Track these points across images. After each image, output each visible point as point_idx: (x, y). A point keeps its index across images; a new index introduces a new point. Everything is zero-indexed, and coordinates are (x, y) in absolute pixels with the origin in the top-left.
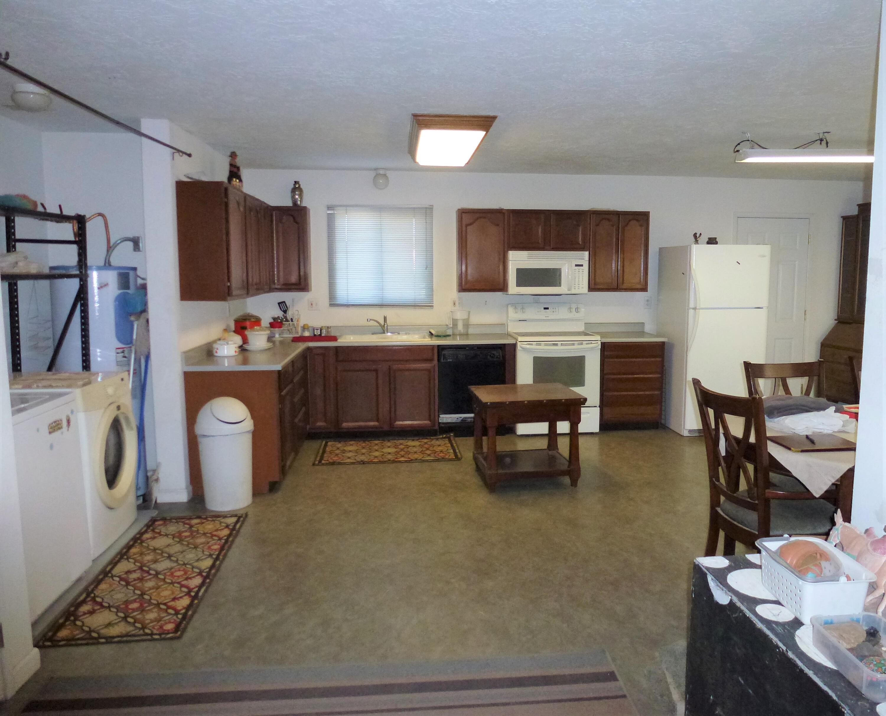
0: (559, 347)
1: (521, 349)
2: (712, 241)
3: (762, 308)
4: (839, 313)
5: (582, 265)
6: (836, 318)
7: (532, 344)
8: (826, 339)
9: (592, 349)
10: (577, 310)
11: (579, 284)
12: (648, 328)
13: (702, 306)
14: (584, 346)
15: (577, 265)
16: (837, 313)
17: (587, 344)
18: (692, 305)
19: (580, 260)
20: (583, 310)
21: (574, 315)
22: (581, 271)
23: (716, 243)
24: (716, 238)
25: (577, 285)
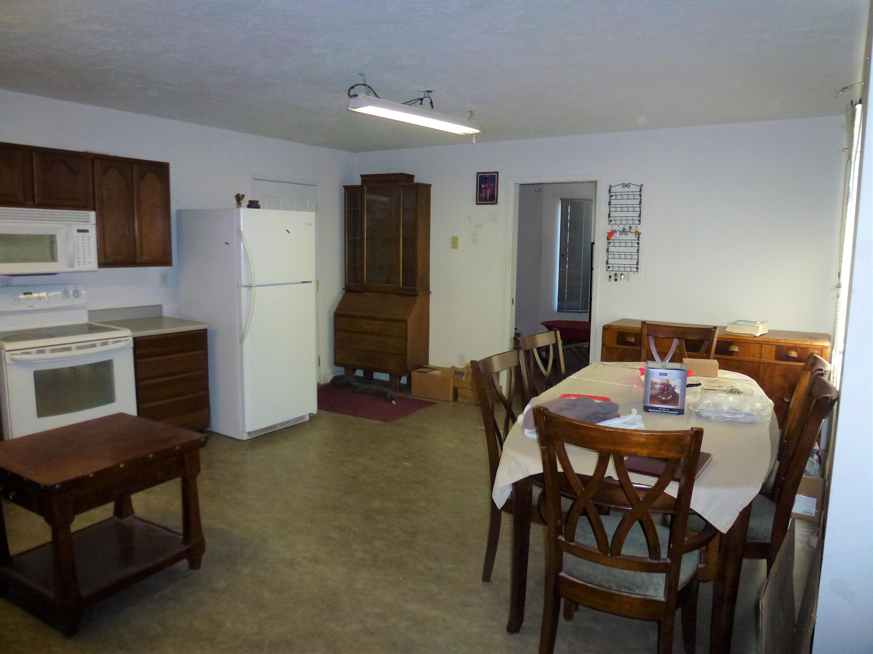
0: (75, 352)
1: (11, 362)
2: (253, 205)
3: (310, 282)
4: (347, 282)
5: (86, 231)
6: (344, 287)
7: (29, 353)
8: (338, 309)
9: (122, 349)
10: (76, 294)
11: (84, 258)
12: (167, 311)
13: (258, 283)
14: (111, 346)
15: (79, 231)
16: (344, 280)
17: (114, 342)
18: (244, 282)
19: (84, 223)
20: (84, 292)
21: (71, 301)
22: (86, 238)
23: (258, 207)
24: (258, 201)
25: (82, 260)
